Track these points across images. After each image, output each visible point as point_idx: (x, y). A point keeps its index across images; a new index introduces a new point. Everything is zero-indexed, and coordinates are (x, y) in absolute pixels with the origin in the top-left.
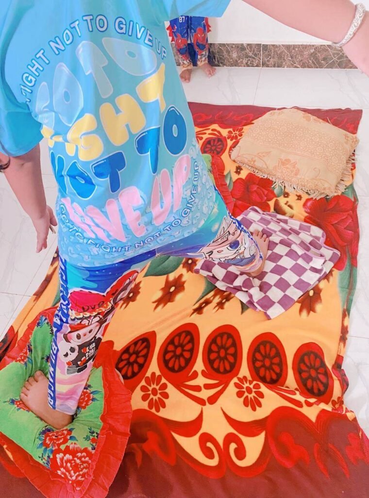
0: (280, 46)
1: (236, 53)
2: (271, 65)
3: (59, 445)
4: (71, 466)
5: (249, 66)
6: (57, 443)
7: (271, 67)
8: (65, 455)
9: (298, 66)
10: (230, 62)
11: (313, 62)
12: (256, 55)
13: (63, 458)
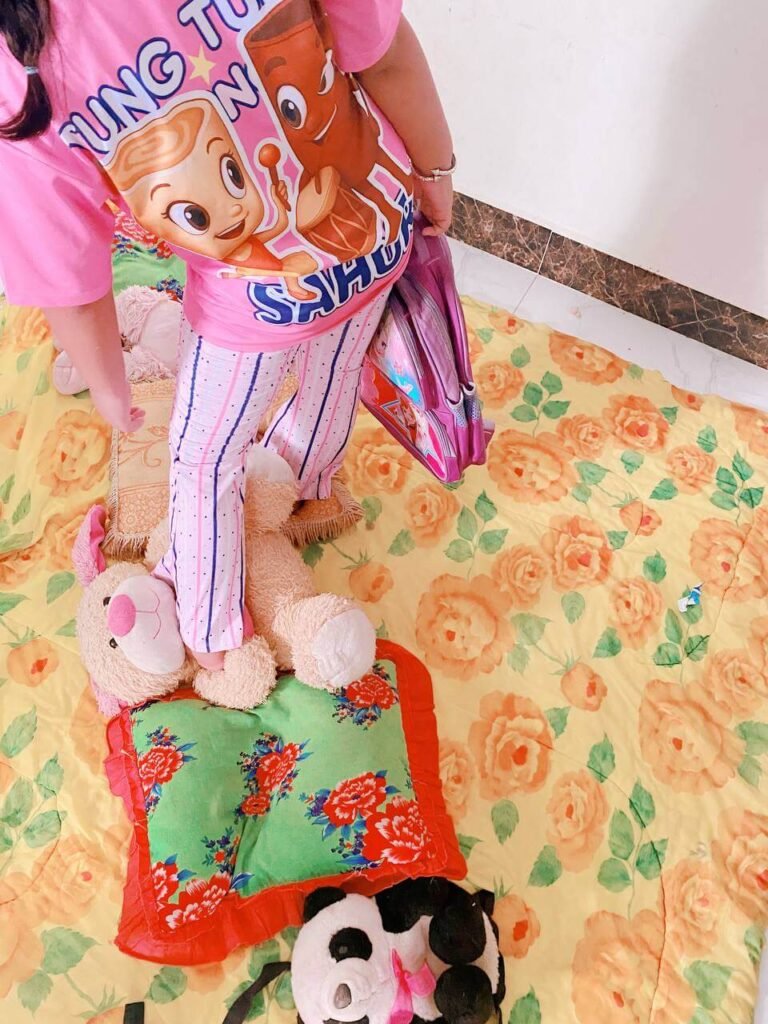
0: (589, 250)
1: (492, 225)
2: (559, 278)
3: (372, 808)
4: (410, 830)
5: (512, 262)
6: (366, 806)
7: (558, 281)
8: (392, 819)
9: (618, 303)
10: (475, 237)
11: (650, 307)
12: (533, 247)
13: (390, 825)
